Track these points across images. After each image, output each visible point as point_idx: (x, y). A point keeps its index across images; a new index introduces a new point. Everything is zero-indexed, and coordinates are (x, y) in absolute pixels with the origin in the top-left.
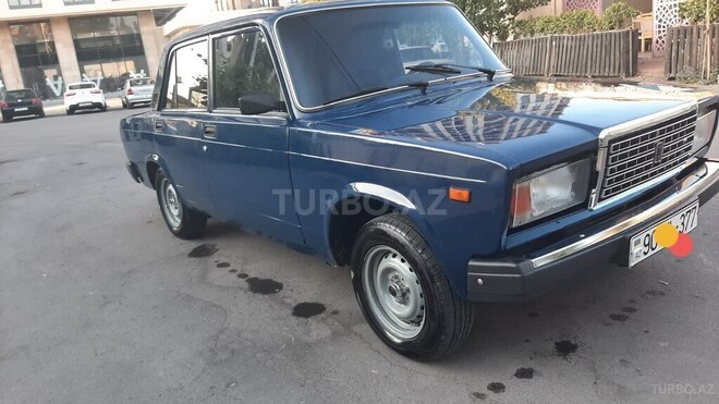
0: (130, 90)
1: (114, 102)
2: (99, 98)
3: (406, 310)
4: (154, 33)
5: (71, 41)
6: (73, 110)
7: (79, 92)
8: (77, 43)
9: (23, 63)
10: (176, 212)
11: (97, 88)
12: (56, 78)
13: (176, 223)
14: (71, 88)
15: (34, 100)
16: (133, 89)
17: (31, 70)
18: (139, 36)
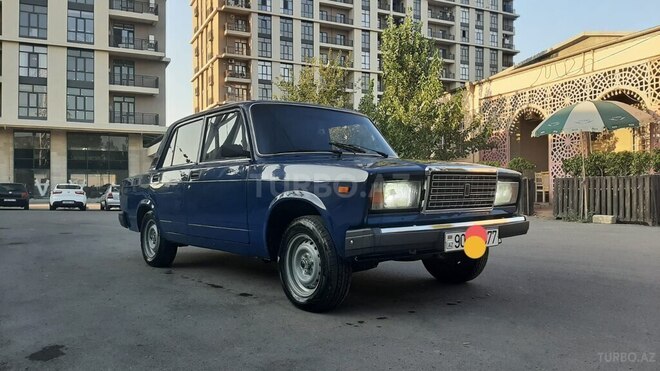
0: (111, 195)
1: (94, 205)
2: (82, 199)
3: (309, 278)
4: (140, 153)
5: (65, 151)
6: (56, 206)
7: (65, 191)
8: (70, 154)
9: (17, 164)
10: (152, 246)
11: (81, 190)
12: (43, 181)
13: (151, 255)
14: (58, 187)
15: (23, 194)
16: (114, 194)
17: (23, 171)
18: (126, 153)
